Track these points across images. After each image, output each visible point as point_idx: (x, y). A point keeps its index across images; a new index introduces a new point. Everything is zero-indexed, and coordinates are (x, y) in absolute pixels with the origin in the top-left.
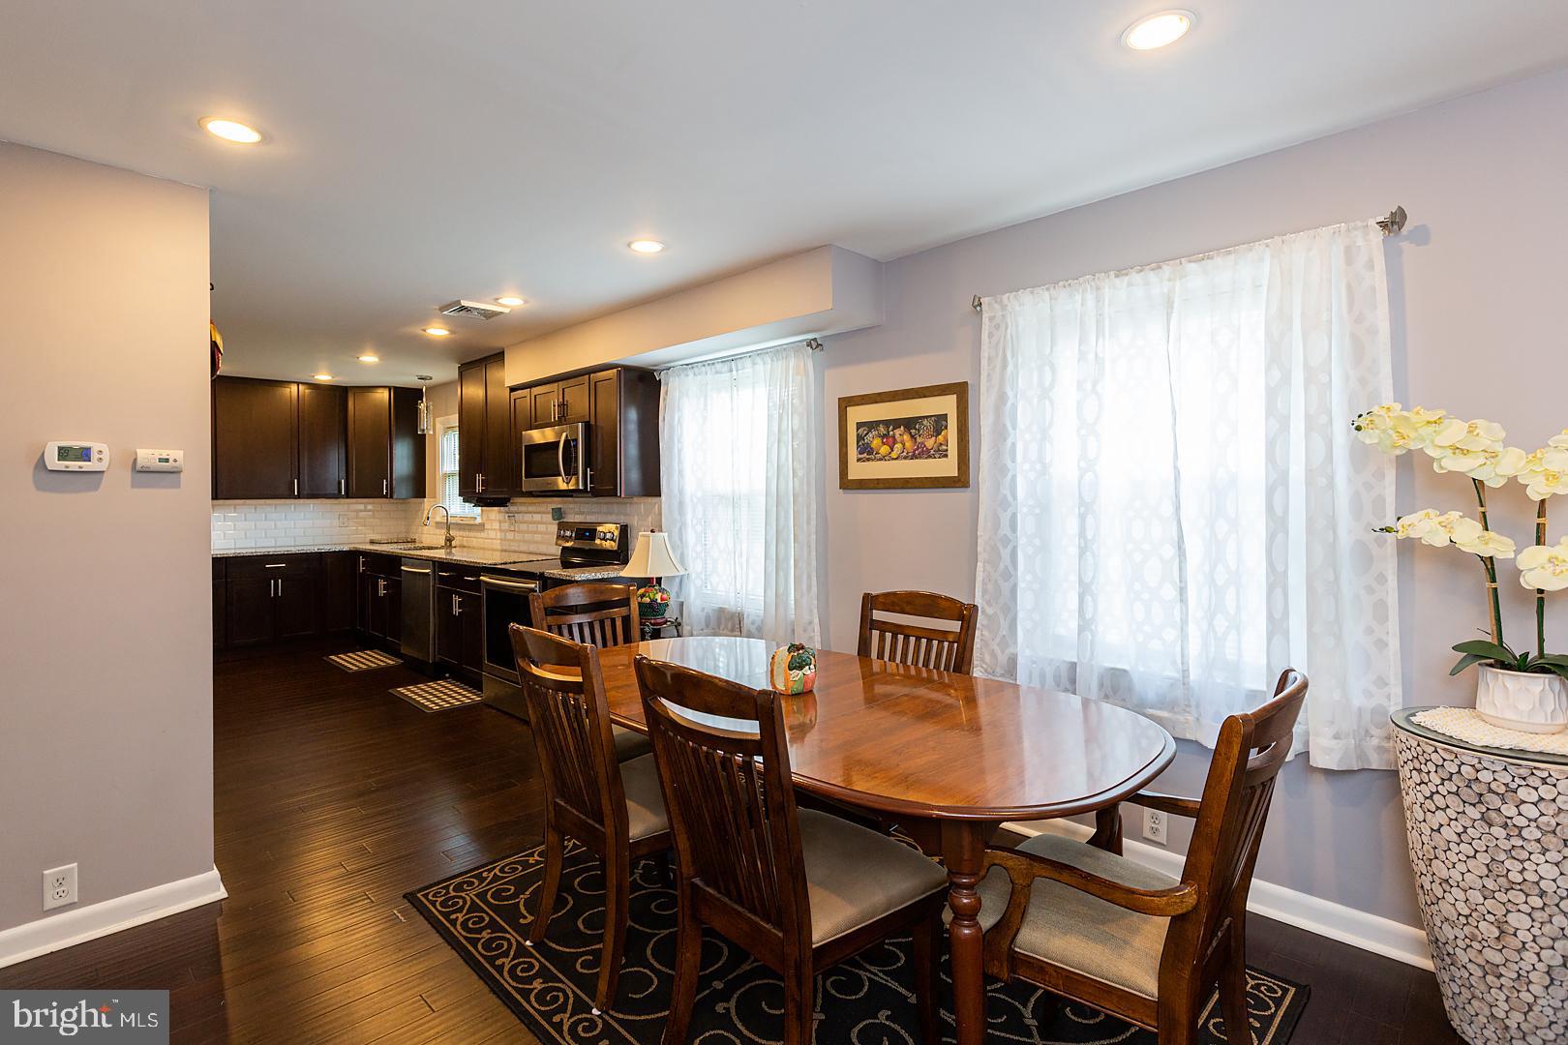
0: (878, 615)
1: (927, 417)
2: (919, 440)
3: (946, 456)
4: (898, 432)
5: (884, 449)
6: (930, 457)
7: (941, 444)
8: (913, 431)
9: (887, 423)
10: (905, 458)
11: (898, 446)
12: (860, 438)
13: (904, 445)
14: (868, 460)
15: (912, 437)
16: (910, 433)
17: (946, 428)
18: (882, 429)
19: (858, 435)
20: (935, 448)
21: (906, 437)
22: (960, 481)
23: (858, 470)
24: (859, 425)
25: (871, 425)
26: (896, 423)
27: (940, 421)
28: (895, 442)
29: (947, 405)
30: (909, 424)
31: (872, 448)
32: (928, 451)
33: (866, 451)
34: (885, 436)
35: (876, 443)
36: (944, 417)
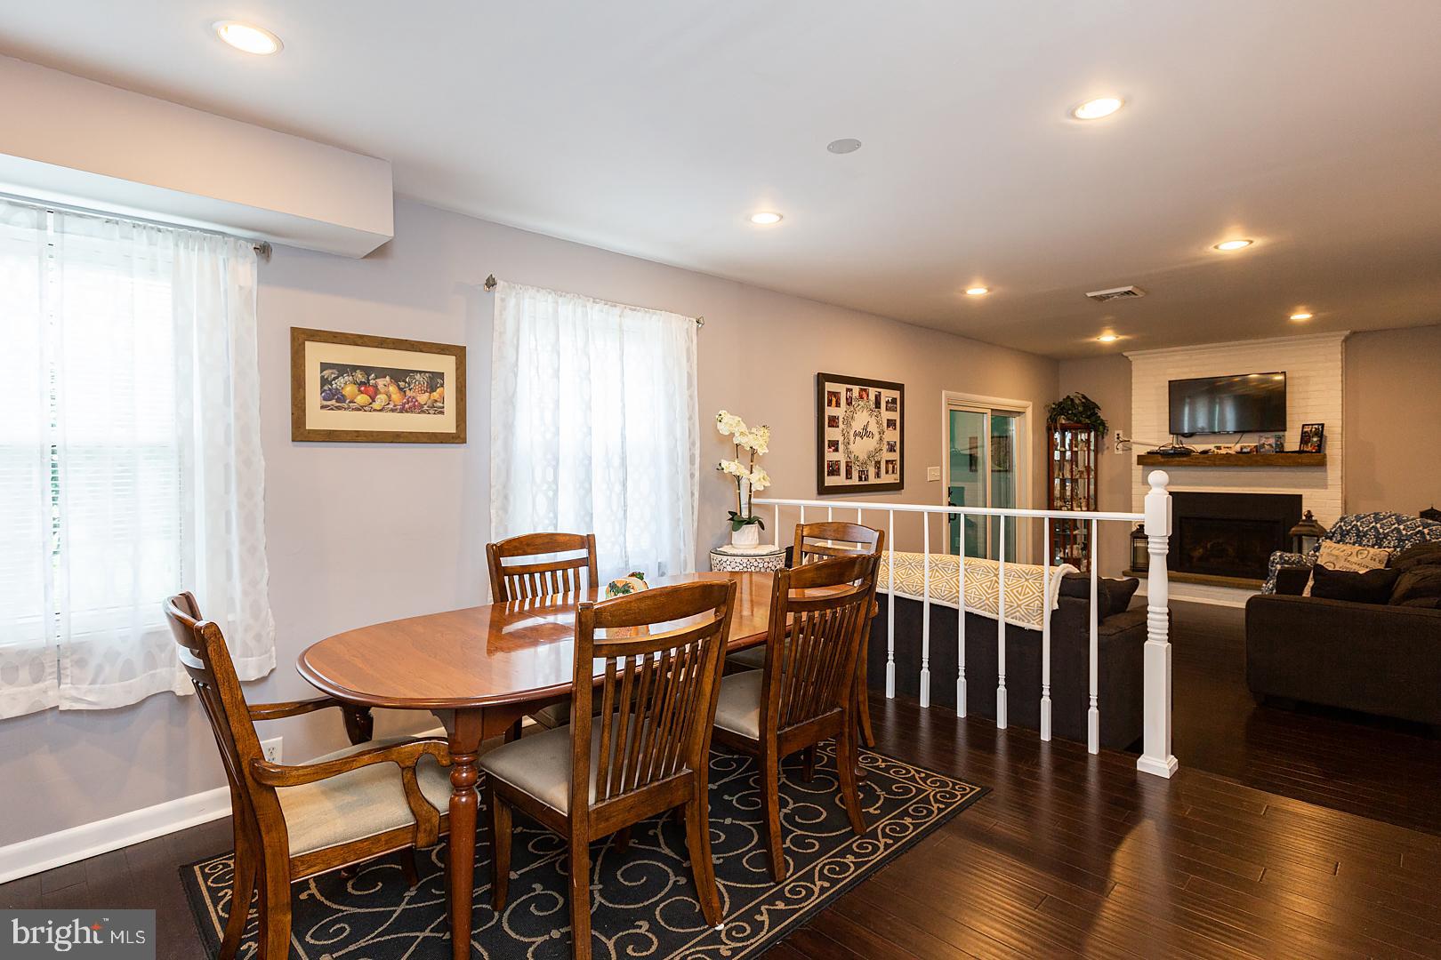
0: (506, 562)
1: (420, 372)
2: (409, 393)
3: (442, 413)
4: (381, 382)
5: (362, 399)
6: (423, 412)
7: (436, 401)
8: (402, 384)
9: (367, 370)
10: (393, 410)
11: (381, 399)
12: (324, 381)
13: (389, 397)
14: (338, 408)
15: (400, 389)
16: (398, 386)
17: (442, 385)
18: (359, 376)
19: (322, 377)
20: (429, 403)
21: (392, 389)
22: (458, 437)
23: (318, 418)
24: (324, 366)
25: (343, 369)
26: (382, 372)
27: (435, 380)
28: (377, 391)
29: (446, 364)
30: (399, 376)
31: (343, 396)
32: (421, 406)
33: (333, 397)
34: (362, 384)
35: (349, 390)
36: (441, 375)
